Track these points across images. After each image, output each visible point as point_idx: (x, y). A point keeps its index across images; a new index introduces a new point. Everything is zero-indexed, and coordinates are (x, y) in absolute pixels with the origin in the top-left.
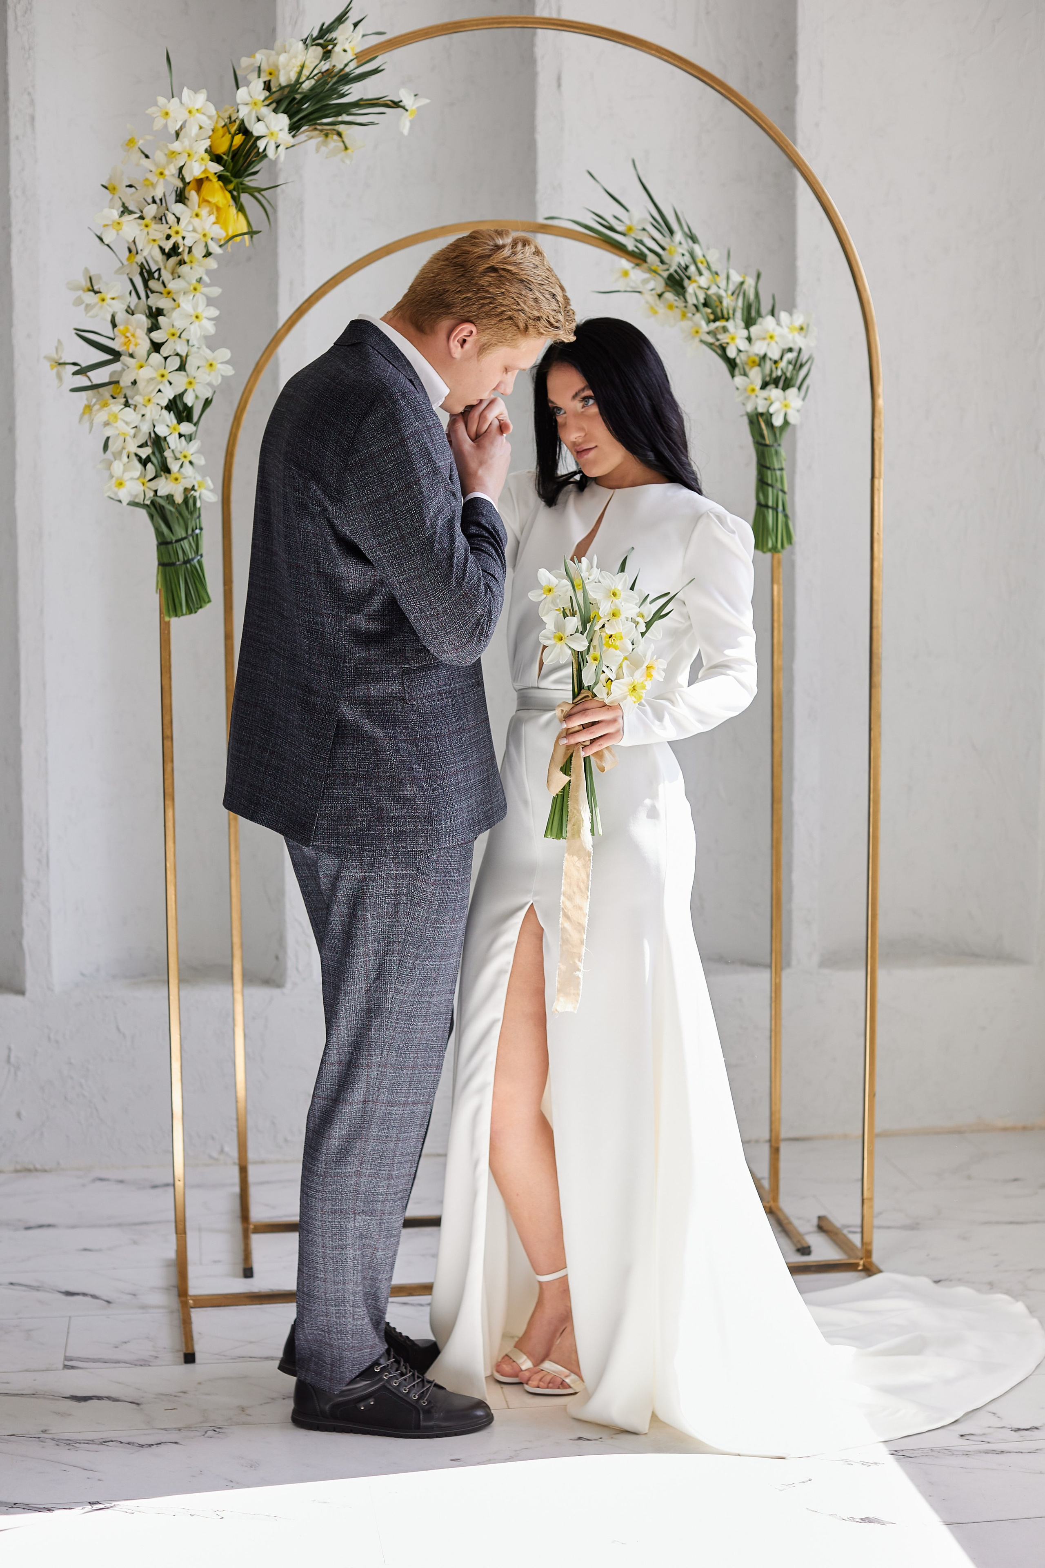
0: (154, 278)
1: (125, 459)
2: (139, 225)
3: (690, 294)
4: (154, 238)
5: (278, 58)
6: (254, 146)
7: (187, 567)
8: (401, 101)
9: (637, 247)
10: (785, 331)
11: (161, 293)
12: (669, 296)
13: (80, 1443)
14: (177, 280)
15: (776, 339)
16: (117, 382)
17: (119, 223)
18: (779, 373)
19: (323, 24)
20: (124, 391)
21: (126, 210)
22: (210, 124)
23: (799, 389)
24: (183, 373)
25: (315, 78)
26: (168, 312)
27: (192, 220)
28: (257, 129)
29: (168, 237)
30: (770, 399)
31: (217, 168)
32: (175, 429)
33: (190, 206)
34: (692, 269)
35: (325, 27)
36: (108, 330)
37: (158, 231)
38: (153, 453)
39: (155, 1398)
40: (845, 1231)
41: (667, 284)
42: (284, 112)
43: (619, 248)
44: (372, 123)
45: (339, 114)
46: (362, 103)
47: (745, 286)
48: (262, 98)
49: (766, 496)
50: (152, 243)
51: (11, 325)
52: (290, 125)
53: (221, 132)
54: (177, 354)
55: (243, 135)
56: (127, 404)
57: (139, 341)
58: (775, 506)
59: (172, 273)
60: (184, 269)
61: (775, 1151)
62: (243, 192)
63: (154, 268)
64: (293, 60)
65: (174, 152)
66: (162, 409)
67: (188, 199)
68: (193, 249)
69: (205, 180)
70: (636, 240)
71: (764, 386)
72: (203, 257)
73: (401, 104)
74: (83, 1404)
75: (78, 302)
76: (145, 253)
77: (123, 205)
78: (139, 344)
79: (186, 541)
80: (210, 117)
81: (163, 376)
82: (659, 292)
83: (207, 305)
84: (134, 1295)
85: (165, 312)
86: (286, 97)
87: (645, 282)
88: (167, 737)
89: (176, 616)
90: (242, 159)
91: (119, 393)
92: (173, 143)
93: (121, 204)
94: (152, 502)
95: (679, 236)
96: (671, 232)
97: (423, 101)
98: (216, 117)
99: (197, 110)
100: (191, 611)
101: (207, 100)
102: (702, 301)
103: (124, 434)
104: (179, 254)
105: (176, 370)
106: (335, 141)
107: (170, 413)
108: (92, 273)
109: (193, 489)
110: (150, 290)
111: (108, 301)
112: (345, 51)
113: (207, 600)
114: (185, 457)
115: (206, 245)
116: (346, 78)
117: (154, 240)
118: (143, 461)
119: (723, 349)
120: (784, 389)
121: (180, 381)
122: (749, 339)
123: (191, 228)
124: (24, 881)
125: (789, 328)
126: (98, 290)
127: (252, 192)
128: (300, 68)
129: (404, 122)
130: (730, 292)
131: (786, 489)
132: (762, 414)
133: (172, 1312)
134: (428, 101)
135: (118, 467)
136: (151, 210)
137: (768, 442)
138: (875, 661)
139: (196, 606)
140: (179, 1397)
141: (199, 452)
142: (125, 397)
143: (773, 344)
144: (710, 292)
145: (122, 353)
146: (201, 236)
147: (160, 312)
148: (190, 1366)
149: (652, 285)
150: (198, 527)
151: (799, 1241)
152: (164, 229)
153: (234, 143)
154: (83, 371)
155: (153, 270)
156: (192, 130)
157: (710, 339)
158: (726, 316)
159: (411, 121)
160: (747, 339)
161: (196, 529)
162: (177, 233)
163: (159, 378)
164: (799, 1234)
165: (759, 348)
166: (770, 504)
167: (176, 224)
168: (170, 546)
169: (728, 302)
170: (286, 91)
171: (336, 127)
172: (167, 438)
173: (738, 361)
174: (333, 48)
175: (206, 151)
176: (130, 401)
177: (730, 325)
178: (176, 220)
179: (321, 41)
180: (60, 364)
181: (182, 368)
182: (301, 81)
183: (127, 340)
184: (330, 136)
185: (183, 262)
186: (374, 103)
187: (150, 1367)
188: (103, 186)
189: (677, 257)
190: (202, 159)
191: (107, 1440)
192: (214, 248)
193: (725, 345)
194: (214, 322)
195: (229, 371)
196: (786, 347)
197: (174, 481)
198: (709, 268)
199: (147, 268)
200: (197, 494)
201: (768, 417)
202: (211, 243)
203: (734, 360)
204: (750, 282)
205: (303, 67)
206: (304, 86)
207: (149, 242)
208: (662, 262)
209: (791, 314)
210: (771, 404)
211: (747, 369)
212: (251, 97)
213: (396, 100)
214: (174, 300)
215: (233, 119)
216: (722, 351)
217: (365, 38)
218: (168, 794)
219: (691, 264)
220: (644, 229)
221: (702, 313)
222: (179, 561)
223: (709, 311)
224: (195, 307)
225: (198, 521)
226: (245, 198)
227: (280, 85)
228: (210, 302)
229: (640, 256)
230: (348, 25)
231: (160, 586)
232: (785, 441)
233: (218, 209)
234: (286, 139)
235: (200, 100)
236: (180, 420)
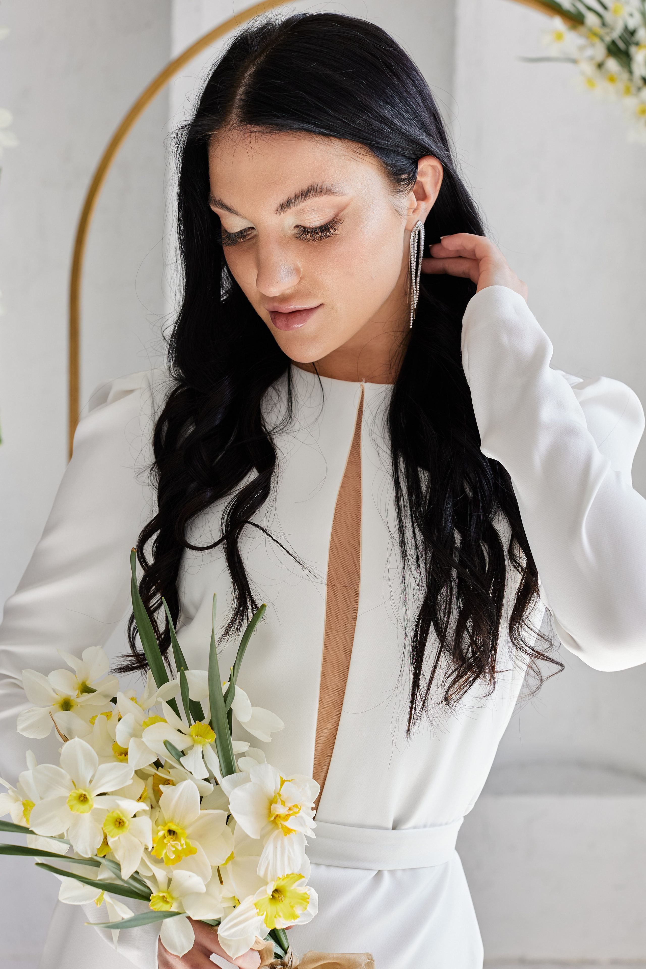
3: (637, 65)
12: (612, 64)
41: (609, 51)
43: (554, 7)
87: (582, 48)
149: (589, 52)
189: (623, 18)
208: (604, 24)
219: (641, 27)
229: (577, 17)
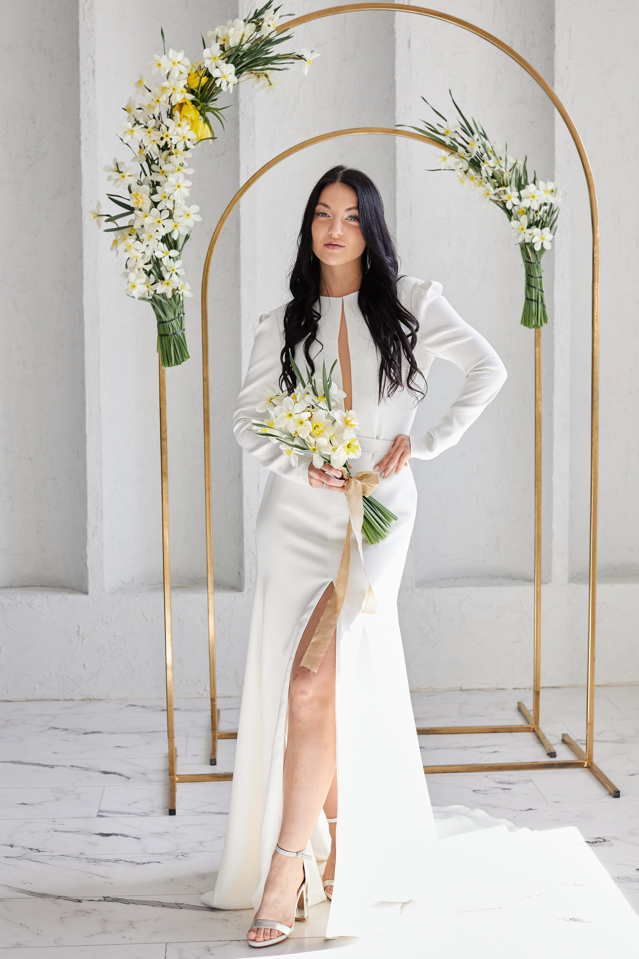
0: (155, 164)
1: (137, 271)
2: (145, 132)
3: (483, 170)
4: (154, 140)
5: (229, 31)
6: (214, 84)
7: (175, 336)
8: (303, 55)
9: (451, 142)
10: (542, 192)
11: (159, 172)
12: (471, 171)
13: (102, 861)
14: (168, 164)
15: (537, 198)
16: (132, 226)
17: (132, 131)
18: (538, 218)
19: (257, 10)
20: (136, 231)
21: (137, 123)
22: (187, 70)
23: (551, 229)
24: (171, 220)
25: (251, 42)
26: (163, 184)
27: (176, 128)
28: (215, 73)
29: (162, 139)
30: (533, 235)
31: (192, 97)
32: (167, 254)
33: (175, 120)
34: (485, 155)
35: (257, 12)
36: (127, 194)
37: (156, 135)
38: (154, 268)
39: (149, 836)
40: (578, 744)
41: (470, 165)
42: (232, 63)
43: (442, 143)
44: (286, 69)
45: (266, 64)
46: (279, 57)
47: (517, 166)
48: (219, 55)
49: (531, 293)
50: (153, 142)
51: (81, 194)
52: (235, 71)
53: (193, 76)
54: (168, 209)
55: (207, 77)
56: (138, 239)
57: (145, 201)
58: (536, 299)
59: (165, 161)
60: (172, 158)
61: (537, 694)
62: (207, 111)
63: (155, 158)
64: (238, 32)
65: (165, 88)
66: (159, 241)
67: (174, 116)
68: (177, 146)
69: (184, 104)
70: (451, 139)
71: (529, 226)
72: (184, 150)
73: (303, 57)
74: (106, 838)
75: (110, 178)
76: (148, 149)
77: (136, 120)
78: (145, 203)
79: (174, 321)
80: (187, 67)
81: (159, 222)
82: (465, 170)
83: (185, 179)
84: (144, 774)
85: (161, 184)
86: (234, 54)
87: (457, 164)
88: (163, 439)
89: (169, 366)
90: (207, 91)
91: (133, 232)
92: (164, 82)
93: (134, 119)
94: (153, 297)
95: (476, 136)
96: (473, 133)
97: (316, 55)
98: (191, 66)
99: (178, 62)
100: (177, 363)
101: (185, 56)
102: (491, 175)
103: (136, 257)
104: (169, 149)
105: (167, 218)
106: (264, 80)
107: (164, 244)
108: (119, 161)
109: (177, 289)
110: (152, 170)
111: (127, 177)
112: (269, 26)
113: (187, 356)
114: (173, 270)
115: (185, 144)
116: (269, 42)
117: (154, 141)
118: (148, 273)
119: (504, 204)
120: (541, 229)
121: (169, 225)
122: (520, 198)
123: (175, 133)
124: (88, 526)
125: (544, 191)
126: (121, 171)
127: (214, 111)
128: (242, 36)
129: (305, 68)
130: (508, 170)
131: (543, 290)
132: (528, 244)
133: (165, 785)
134: (319, 55)
135: (132, 276)
136: (152, 123)
137: (532, 261)
138: (595, 393)
139: (181, 360)
140: (164, 835)
141: (182, 267)
142: (137, 235)
143: (534, 200)
144: (495, 170)
145: (135, 208)
146: (182, 138)
147: (158, 184)
148: (172, 817)
149: (460, 166)
150: (182, 313)
151: (549, 749)
152: (160, 134)
153: (202, 82)
154: (111, 219)
155: (154, 159)
156: (175, 74)
157: (496, 198)
158: (506, 184)
159: (309, 67)
160: (518, 197)
161: (181, 314)
163: (157, 223)
164: (550, 744)
165: (526, 203)
166: (534, 298)
167: (167, 131)
168: (165, 324)
169: (507, 176)
170: (234, 49)
171: (265, 72)
172: (162, 259)
173: (513, 211)
174: (262, 24)
175: (185, 87)
176: (140, 237)
177: (508, 189)
178: (166, 128)
179: (255, 20)
180: (99, 216)
181: (171, 217)
182: (242, 44)
183: (138, 200)
184: (261, 77)
185: (171, 154)
186: (285, 57)
187: (149, 817)
188: (123, 109)
189: (475, 149)
190: (182, 92)
191: (118, 860)
192: (189, 145)
193: (505, 202)
194: (189, 190)
195: (199, 219)
196: (543, 202)
197: (167, 285)
198: (494, 154)
199: (151, 158)
200: (180, 293)
201: (531, 245)
202: (187, 142)
203: (511, 210)
204: (521, 163)
205: (243, 35)
206: (244, 47)
207: (151, 142)
208: (467, 152)
209: (546, 183)
210: (534, 237)
211: (519, 217)
212: (212, 54)
213: (300, 55)
214: (166, 177)
215: (202, 67)
217: (281, 18)
218: (164, 474)
219: (484, 153)
220: (456, 132)
221: (491, 183)
222: (170, 333)
223: (495, 181)
224: (177, 181)
225: (182, 309)
226: (209, 115)
227: (230, 47)
228: (187, 177)
229: (454, 149)
230: (272, 10)
231: (159, 348)
232: (543, 260)
233: (192, 121)
234: (233, 79)
235: (180, 56)
236: (170, 248)
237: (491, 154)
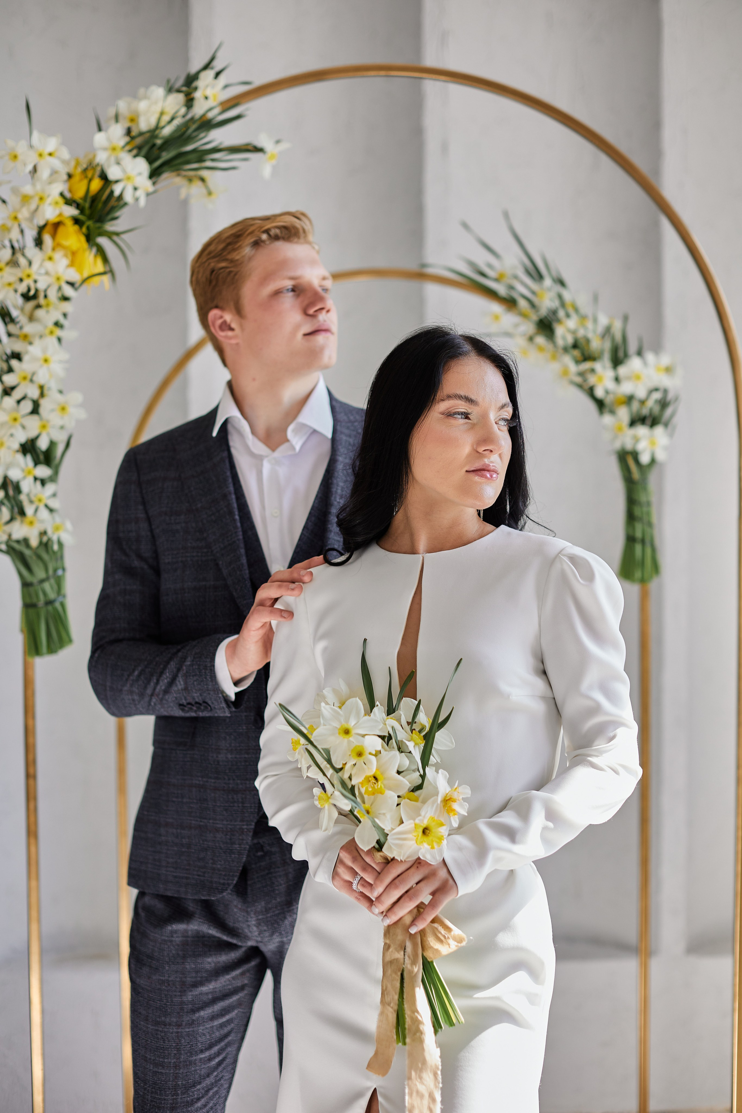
0: (13, 322)
4: (10, 282)
5: (139, 105)
6: (112, 192)
7: (48, 607)
8: (262, 146)
9: (508, 293)
10: (652, 370)
11: (19, 337)
12: (540, 339)
14: (34, 324)
15: (643, 379)
18: (646, 411)
22: (65, 168)
23: (665, 428)
24: (36, 416)
25: (176, 123)
26: (23, 356)
27: (44, 263)
28: (113, 173)
29: (21, 280)
30: (638, 437)
31: (72, 212)
32: (29, 473)
33: (45, 251)
34: (561, 312)
35: (190, 75)
37: (12, 275)
38: (6, 496)
41: (537, 328)
42: (143, 158)
43: (491, 294)
44: (235, 168)
45: (202, 160)
46: (224, 149)
47: (613, 329)
48: (123, 143)
49: (635, 530)
50: (8, 287)
52: (150, 170)
53: (77, 177)
54: (31, 398)
55: (100, 180)
58: (643, 539)
59: (30, 317)
60: (40, 313)
62: (100, 237)
63: (14, 312)
64: (154, 107)
65: (27, 197)
66: (16, 451)
67: (43, 243)
68: (47, 293)
69: (60, 223)
70: (508, 286)
71: (632, 424)
72: (60, 301)
73: (262, 149)
79: (46, 582)
80: (65, 162)
81: (15, 420)
82: (530, 335)
83: (59, 348)
85: (20, 356)
86: (147, 143)
87: (516, 326)
89: (38, 656)
90: (100, 204)
92: (26, 185)
94: (10, 545)
95: (548, 282)
96: (542, 278)
97: (283, 146)
98: (72, 162)
99: (50, 154)
100: (52, 651)
101: (60, 143)
102: (571, 343)
104: (35, 298)
105: (30, 414)
106: (198, 186)
107: (25, 456)
109: (48, 532)
110: (9, 333)
112: (206, 98)
113: (68, 639)
114: (40, 501)
115: (61, 289)
116: (207, 124)
117: (10, 284)
119: (592, 389)
120: (651, 427)
121: (34, 424)
122: (617, 380)
123: (43, 272)
125: (655, 368)
128: (160, 114)
129: (265, 167)
130: (597, 335)
131: (653, 524)
132: (630, 452)
134: (290, 147)
137: (636, 479)
139: (56, 647)
141: (55, 496)
143: (640, 384)
144: (578, 334)
146: (54, 279)
147: (16, 355)
149: (522, 329)
150: (60, 568)
152: (18, 273)
153: (92, 188)
156: (44, 173)
158: (594, 358)
159: (271, 165)
160: (615, 380)
161: (59, 570)
162: (29, 276)
163: (12, 422)
165: (627, 388)
166: (638, 538)
167: (29, 268)
168: (32, 588)
169: (596, 344)
170: (148, 135)
171: (200, 173)
172: (21, 482)
173: (606, 401)
174: (195, 96)
175: (61, 195)
177: (598, 366)
178: (28, 264)
179: (184, 89)
181: (35, 410)
182: (161, 126)
184: (193, 181)
185: (39, 305)
186: (236, 149)
190: (56, 203)
192: (69, 292)
193: (593, 386)
194: (66, 366)
195: (83, 414)
196: (653, 386)
197: (29, 525)
198: (577, 311)
199: (6, 311)
200: (54, 538)
201: (635, 455)
202: (65, 286)
203: (602, 399)
204: (618, 325)
205: (162, 113)
206: (164, 130)
207: (4, 286)
208: (533, 307)
209: (658, 355)
210: (638, 441)
211: (615, 408)
212: (112, 142)
213: (258, 145)
214: (30, 343)
215: (93, 164)
216: (591, 392)
217: (229, 87)
220: (516, 276)
221: (570, 355)
222: (41, 602)
223: (578, 352)
224: (46, 350)
225: (59, 562)
226: (103, 242)
227: (140, 130)
229: (511, 301)
230: (212, 73)
231: (23, 627)
232: (652, 478)
233: (74, 254)
234: (145, 183)
235: (52, 144)
236: (37, 463)
237: (571, 311)
